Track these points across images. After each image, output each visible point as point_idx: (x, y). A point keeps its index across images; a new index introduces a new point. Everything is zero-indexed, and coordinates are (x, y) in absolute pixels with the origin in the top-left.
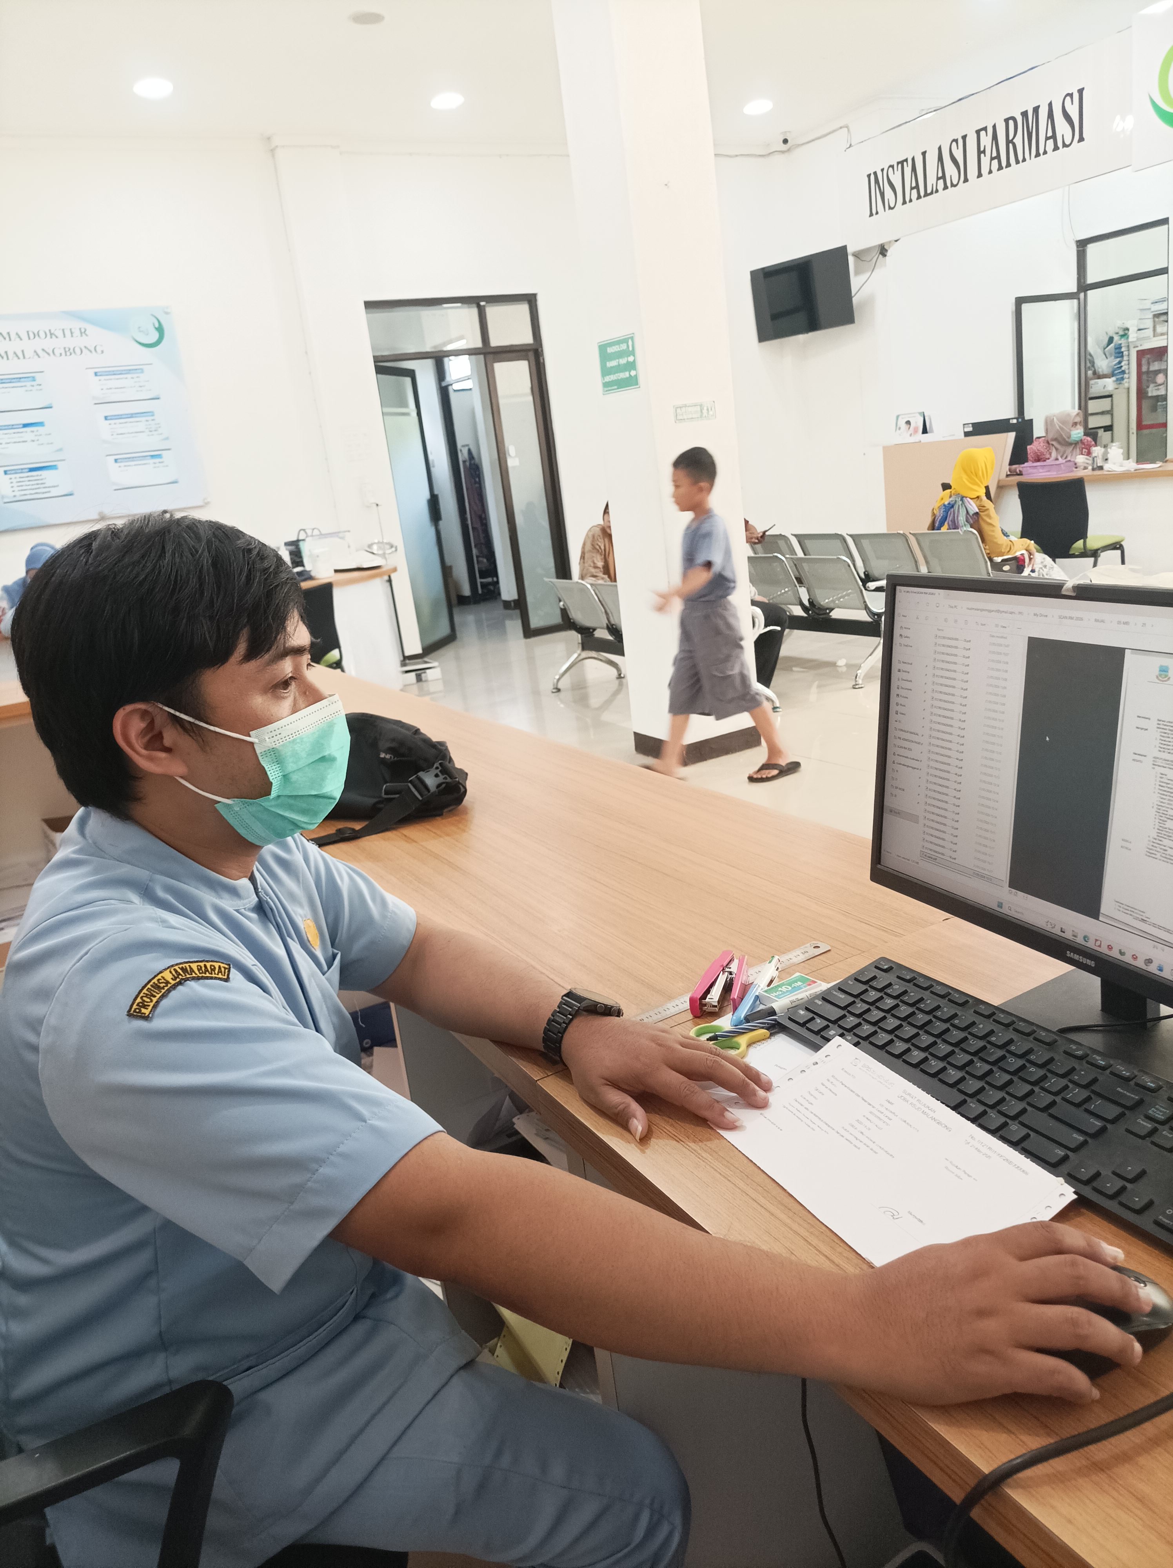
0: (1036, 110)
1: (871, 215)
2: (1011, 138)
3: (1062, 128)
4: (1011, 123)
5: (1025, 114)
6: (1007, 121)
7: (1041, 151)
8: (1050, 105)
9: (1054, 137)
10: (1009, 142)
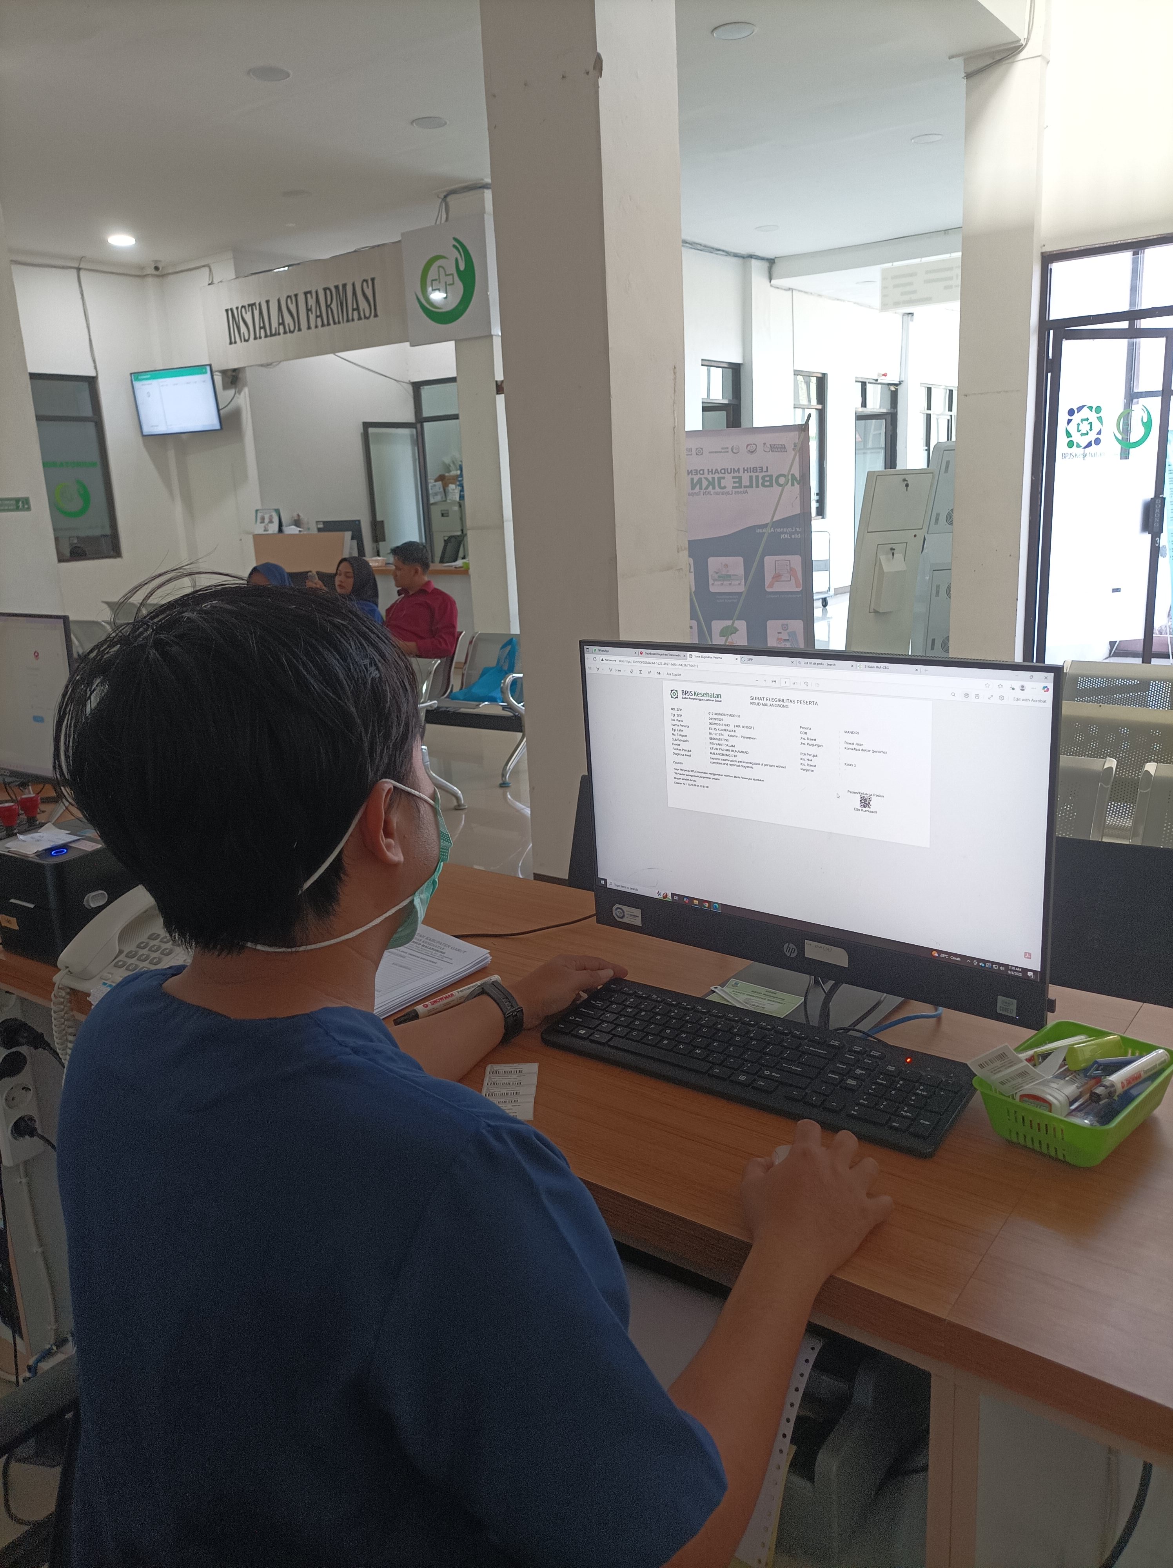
0: (344, 286)
1: (231, 343)
2: (329, 303)
3: (363, 304)
4: (328, 292)
5: (337, 287)
6: (325, 289)
7: (350, 318)
8: (353, 285)
9: (358, 309)
10: (328, 306)
